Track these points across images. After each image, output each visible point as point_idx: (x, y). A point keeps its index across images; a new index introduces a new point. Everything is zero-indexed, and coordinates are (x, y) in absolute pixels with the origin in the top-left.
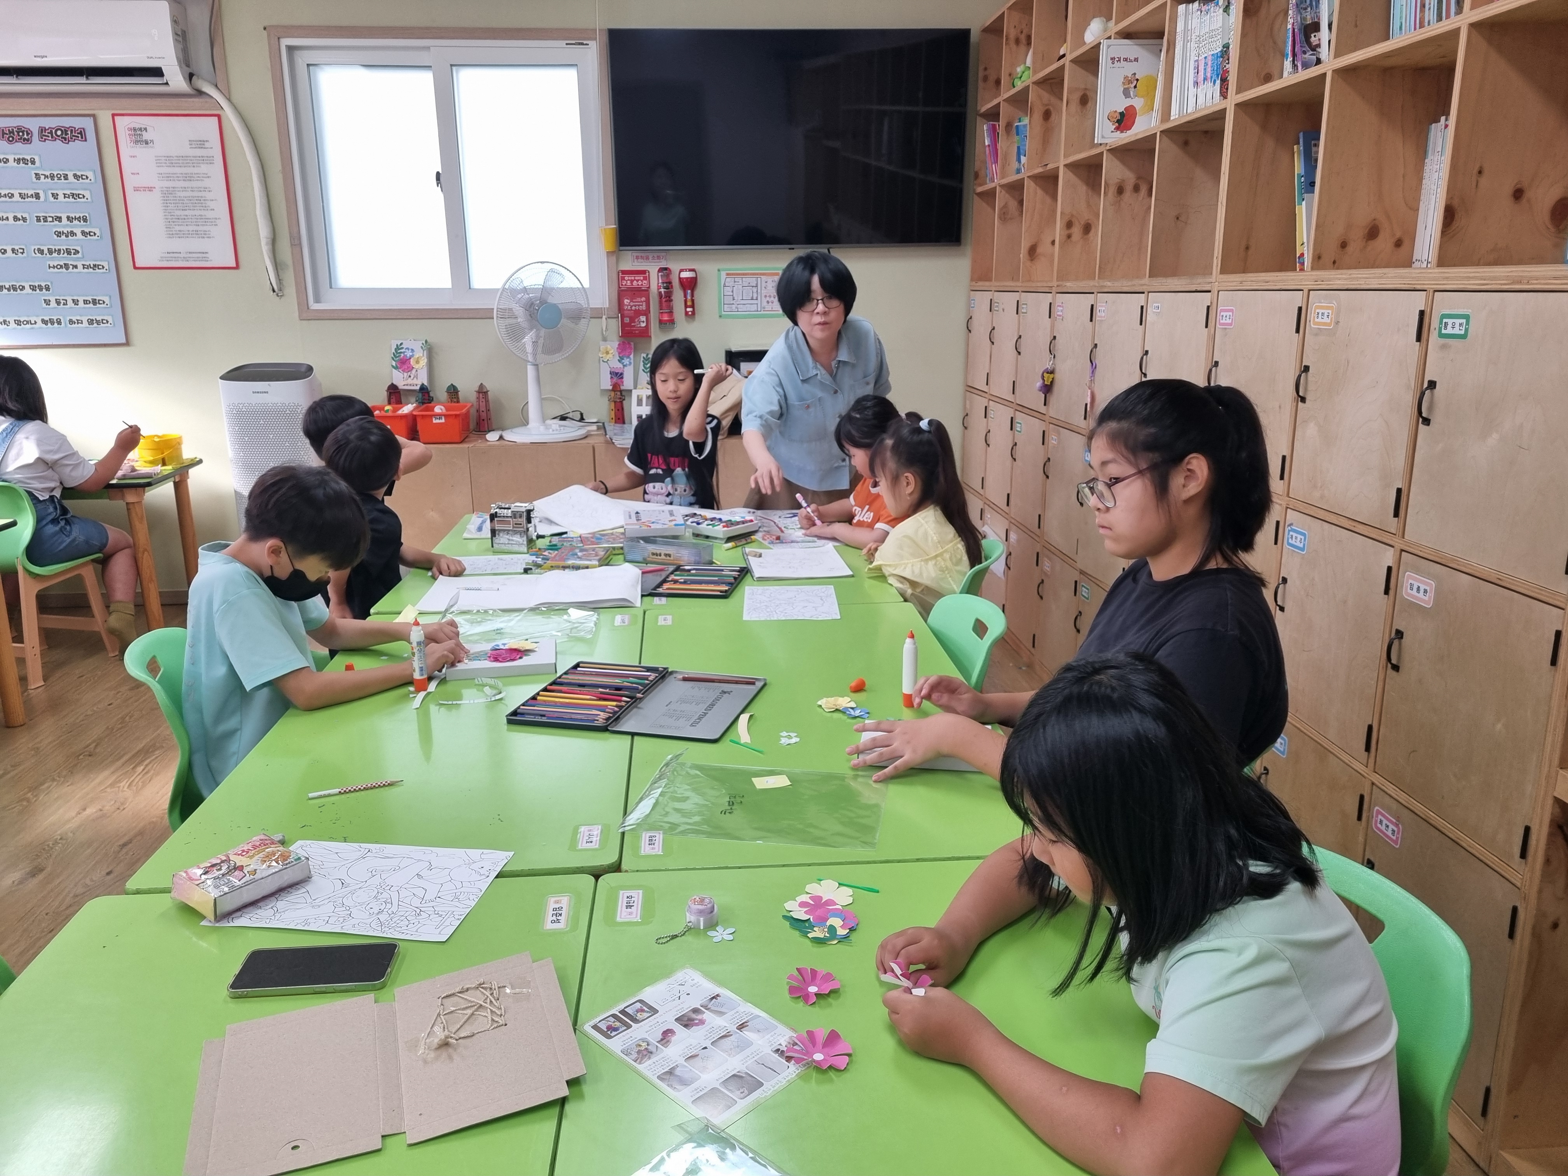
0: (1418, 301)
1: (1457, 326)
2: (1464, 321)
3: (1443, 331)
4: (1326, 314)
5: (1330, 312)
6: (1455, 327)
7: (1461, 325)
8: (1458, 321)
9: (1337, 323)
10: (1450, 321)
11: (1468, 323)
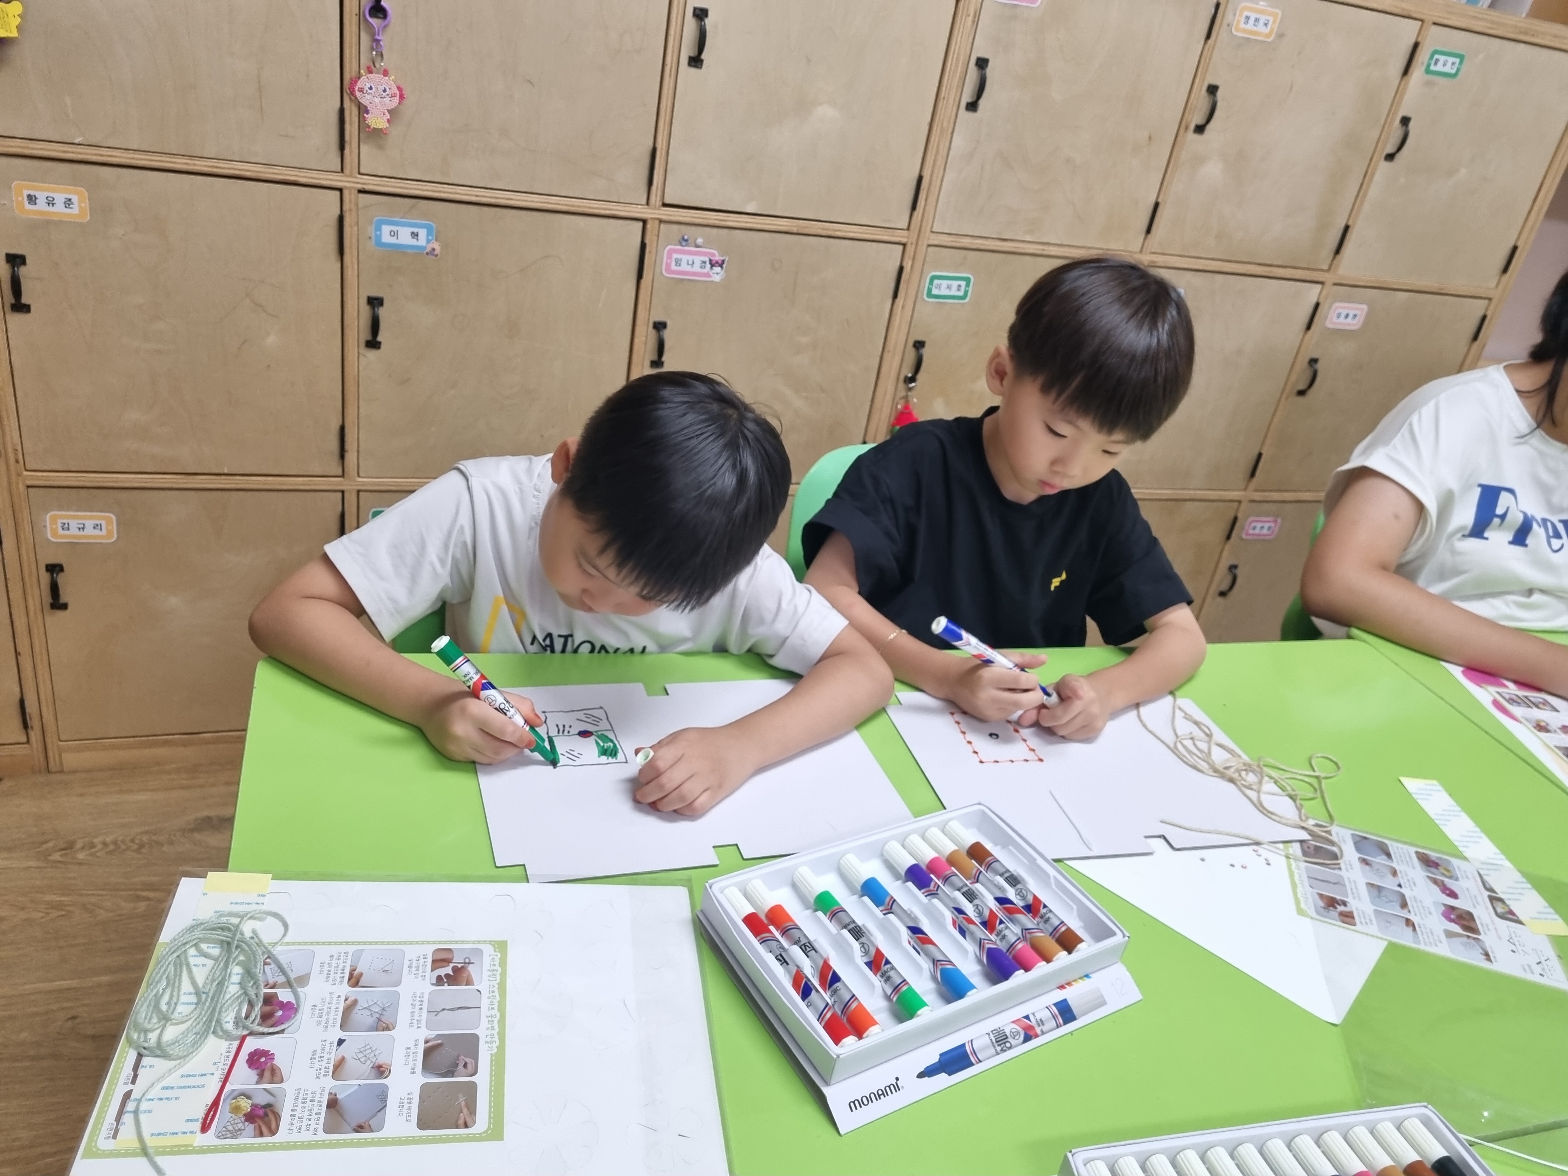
0: (1408, 31)
1: (1449, 64)
2: (1457, 60)
3: (1432, 68)
4: (1262, 21)
5: (1271, 19)
6: (1446, 65)
7: (1453, 64)
8: (1451, 60)
9: (1281, 36)
10: (1442, 58)
11: (1461, 63)
